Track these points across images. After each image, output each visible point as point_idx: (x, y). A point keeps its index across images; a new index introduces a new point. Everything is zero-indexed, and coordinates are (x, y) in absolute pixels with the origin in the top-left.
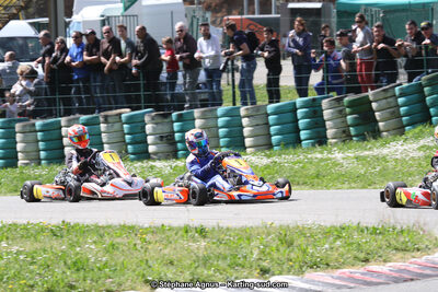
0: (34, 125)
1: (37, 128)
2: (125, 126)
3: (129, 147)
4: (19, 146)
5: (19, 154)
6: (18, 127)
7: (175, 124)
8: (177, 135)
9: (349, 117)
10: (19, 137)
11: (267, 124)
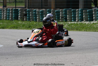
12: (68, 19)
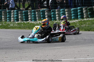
0: (22, 12)
1: (23, 13)
2: (41, 13)
3: (42, 18)
4: (19, 17)
5: (19, 19)
6: (19, 12)
7: (52, 13)
8: (52, 15)
9: (88, 13)
10: (19, 15)
11: (71, 14)
12: (3, 19)
